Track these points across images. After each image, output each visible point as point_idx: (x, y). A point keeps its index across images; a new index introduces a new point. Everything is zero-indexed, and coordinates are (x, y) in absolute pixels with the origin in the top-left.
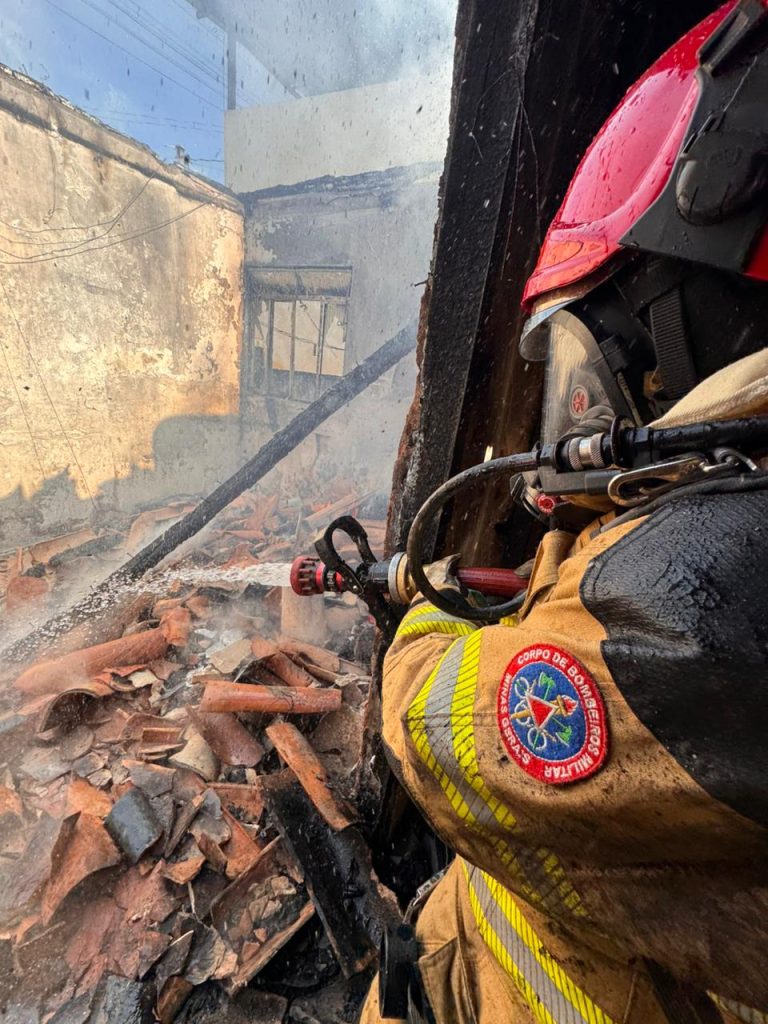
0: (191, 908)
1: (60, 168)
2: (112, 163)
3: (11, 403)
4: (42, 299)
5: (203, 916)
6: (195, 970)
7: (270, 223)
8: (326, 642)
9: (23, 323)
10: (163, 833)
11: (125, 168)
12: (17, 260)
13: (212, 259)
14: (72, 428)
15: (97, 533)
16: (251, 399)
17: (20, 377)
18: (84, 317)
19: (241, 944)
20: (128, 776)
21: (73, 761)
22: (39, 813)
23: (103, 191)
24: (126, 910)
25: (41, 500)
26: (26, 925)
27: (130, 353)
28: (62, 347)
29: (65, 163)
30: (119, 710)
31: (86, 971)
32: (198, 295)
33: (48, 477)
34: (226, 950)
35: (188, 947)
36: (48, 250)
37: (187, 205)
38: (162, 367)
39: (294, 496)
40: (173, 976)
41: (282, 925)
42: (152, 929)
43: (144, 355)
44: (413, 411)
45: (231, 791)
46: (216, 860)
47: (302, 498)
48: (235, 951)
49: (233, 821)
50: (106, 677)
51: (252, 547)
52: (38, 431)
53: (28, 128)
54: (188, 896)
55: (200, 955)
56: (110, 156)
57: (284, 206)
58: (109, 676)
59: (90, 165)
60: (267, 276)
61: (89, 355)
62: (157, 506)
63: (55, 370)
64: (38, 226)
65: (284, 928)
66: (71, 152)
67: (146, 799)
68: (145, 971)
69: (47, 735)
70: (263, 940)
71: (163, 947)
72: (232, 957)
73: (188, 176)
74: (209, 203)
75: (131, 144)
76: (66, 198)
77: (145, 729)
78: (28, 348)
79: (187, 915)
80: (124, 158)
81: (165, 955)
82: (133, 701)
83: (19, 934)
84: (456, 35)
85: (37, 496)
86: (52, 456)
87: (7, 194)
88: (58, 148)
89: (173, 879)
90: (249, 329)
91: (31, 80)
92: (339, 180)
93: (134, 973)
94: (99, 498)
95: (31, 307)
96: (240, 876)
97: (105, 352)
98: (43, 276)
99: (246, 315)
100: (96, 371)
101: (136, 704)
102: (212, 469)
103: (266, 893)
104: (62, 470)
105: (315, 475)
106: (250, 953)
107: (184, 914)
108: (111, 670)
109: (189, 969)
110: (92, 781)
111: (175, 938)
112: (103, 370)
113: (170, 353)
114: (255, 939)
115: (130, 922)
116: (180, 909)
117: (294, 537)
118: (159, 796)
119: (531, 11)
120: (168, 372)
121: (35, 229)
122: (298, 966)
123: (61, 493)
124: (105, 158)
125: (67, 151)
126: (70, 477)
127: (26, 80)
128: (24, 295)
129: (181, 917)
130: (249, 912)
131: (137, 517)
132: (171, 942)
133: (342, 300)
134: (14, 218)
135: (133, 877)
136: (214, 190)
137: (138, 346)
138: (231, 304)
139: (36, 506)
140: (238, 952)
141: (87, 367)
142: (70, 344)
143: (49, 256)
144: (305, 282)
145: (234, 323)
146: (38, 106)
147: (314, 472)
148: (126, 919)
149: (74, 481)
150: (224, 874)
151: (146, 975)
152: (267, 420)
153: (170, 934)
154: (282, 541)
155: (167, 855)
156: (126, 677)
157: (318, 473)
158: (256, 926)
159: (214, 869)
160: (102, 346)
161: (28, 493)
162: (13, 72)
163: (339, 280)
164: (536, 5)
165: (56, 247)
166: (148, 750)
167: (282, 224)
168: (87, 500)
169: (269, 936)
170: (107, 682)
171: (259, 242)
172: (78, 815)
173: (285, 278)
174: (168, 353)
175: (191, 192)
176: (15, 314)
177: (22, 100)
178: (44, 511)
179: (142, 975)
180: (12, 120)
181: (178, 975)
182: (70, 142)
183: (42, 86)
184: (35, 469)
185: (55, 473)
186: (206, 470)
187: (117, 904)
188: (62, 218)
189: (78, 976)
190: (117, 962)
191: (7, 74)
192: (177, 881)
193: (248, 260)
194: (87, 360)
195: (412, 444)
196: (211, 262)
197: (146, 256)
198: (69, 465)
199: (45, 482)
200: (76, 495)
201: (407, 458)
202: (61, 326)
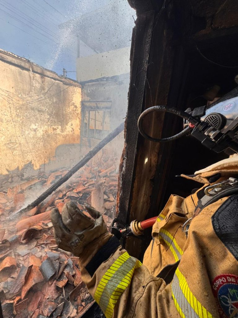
0: (63, 295)
1: (32, 80)
2: (46, 78)
3: (17, 143)
4: (26, 115)
5: (67, 298)
6: (64, 315)
7: (89, 90)
8: (105, 213)
9: (21, 121)
10: (56, 272)
11: (49, 79)
12: (20, 105)
13: (73, 101)
14: (33, 149)
15: (39, 180)
16: (83, 139)
17: (19, 136)
18: (37, 119)
19: (78, 307)
20: (46, 254)
21: (31, 249)
22: (21, 265)
23: (43, 85)
24: (45, 295)
25: (24, 170)
26: (17, 299)
27: (50, 128)
28: (31, 127)
29: (33, 79)
30: (44, 234)
31: (33, 314)
32: (68, 111)
33: (26, 164)
34: (73, 309)
35: (63, 307)
36: (28, 102)
37: (66, 87)
38: (58, 131)
39: (96, 167)
40: (58, 316)
41: (90, 301)
42: (52, 301)
43: (53, 128)
44: (124, 150)
45: (76, 259)
46: (71, 280)
47: (98, 167)
48: (76, 309)
49: (76, 269)
50: (41, 224)
51: (83, 183)
52: (24, 151)
53: (24, 71)
54: (63, 291)
55: (66, 310)
56: (45, 76)
57: (93, 85)
58: (42, 223)
59: (40, 79)
60: (87, 104)
61: (38, 129)
62: (56, 171)
63: (29, 134)
64: (26, 96)
65: (90, 302)
66: (35, 76)
67: (52, 261)
68: (50, 314)
69: (24, 242)
70: (84, 306)
71: (55, 307)
72: (75, 311)
73: (66, 79)
74: (72, 86)
75: (51, 72)
76: (33, 88)
77: (51, 240)
78: (22, 128)
79: (62, 297)
80: (49, 76)
81: (56, 309)
82: (48, 231)
83: (15, 301)
84: (130, 60)
85: (23, 169)
86: (27, 158)
87: (18, 88)
88: (32, 76)
89: (59, 286)
90: (83, 119)
91: (26, 59)
92: (107, 78)
93: (47, 315)
94: (40, 169)
95: (23, 117)
96: (78, 286)
97: (42, 128)
98: (27, 109)
99: (82, 115)
100: (40, 133)
101: (49, 232)
102: (72, 159)
103: (85, 291)
104: (30, 162)
105: (102, 161)
106: (81, 310)
107: (61, 297)
108: (42, 222)
109: (63, 314)
110: (36, 256)
111: (59, 304)
112: (42, 133)
113: (61, 127)
114: (82, 306)
115: (46, 299)
116: (60, 296)
117: (96, 180)
118: (55, 260)
119: (147, 56)
120: (60, 132)
121: (25, 97)
122: (95, 314)
123: (29, 168)
124: (44, 77)
125: (34, 76)
126: (32, 163)
127: (24, 59)
128: (21, 114)
129: (61, 298)
130: (80, 297)
131: (50, 175)
132: (57, 305)
133: (109, 110)
134: (20, 94)
135: (47, 285)
136: (73, 82)
137: (52, 126)
138: (78, 112)
139: (22, 172)
140: (77, 309)
141: (38, 132)
142: (33, 126)
143: (28, 103)
144: (99, 105)
145: (79, 117)
146: (27, 66)
147: (102, 160)
148: (45, 298)
149: (33, 165)
150: (73, 285)
151: (50, 315)
152: (88, 145)
153: (58, 303)
154: (92, 181)
155: (57, 279)
156: (46, 224)
157: (103, 160)
158: (82, 301)
159: (70, 283)
160: (42, 126)
161: (20, 168)
162: (21, 57)
163: (108, 104)
164: (148, 55)
165: (30, 101)
166: (52, 246)
167: (92, 90)
168: (36, 170)
169: (86, 305)
170: (41, 225)
171: (85, 95)
172: (32, 266)
173: (93, 105)
174: (60, 127)
175: (67, 83)
176: (19, 119)
177: (23, 64)
178: (24, 174)
179: (49, 315)
180: (20, 70)
181: (60, 316)
182: (35, 74)
183: (28, 60)
184: (23, 162)
185: (28, 162)
186: (70, 160)
187: (42, 293)
188: (32, 93)
189: (31, 315)
190: (42, 311)
191: (19, 58)
192: (60, 287)
193: (82, 100)
194: (38, 131)
195: (124, 159)
196: (72, 101)
197: (54, 101)
198: (32, 160)
199: (25, 165)
200: (33, 169)
201: (123, 163)
202: (31, 122)
